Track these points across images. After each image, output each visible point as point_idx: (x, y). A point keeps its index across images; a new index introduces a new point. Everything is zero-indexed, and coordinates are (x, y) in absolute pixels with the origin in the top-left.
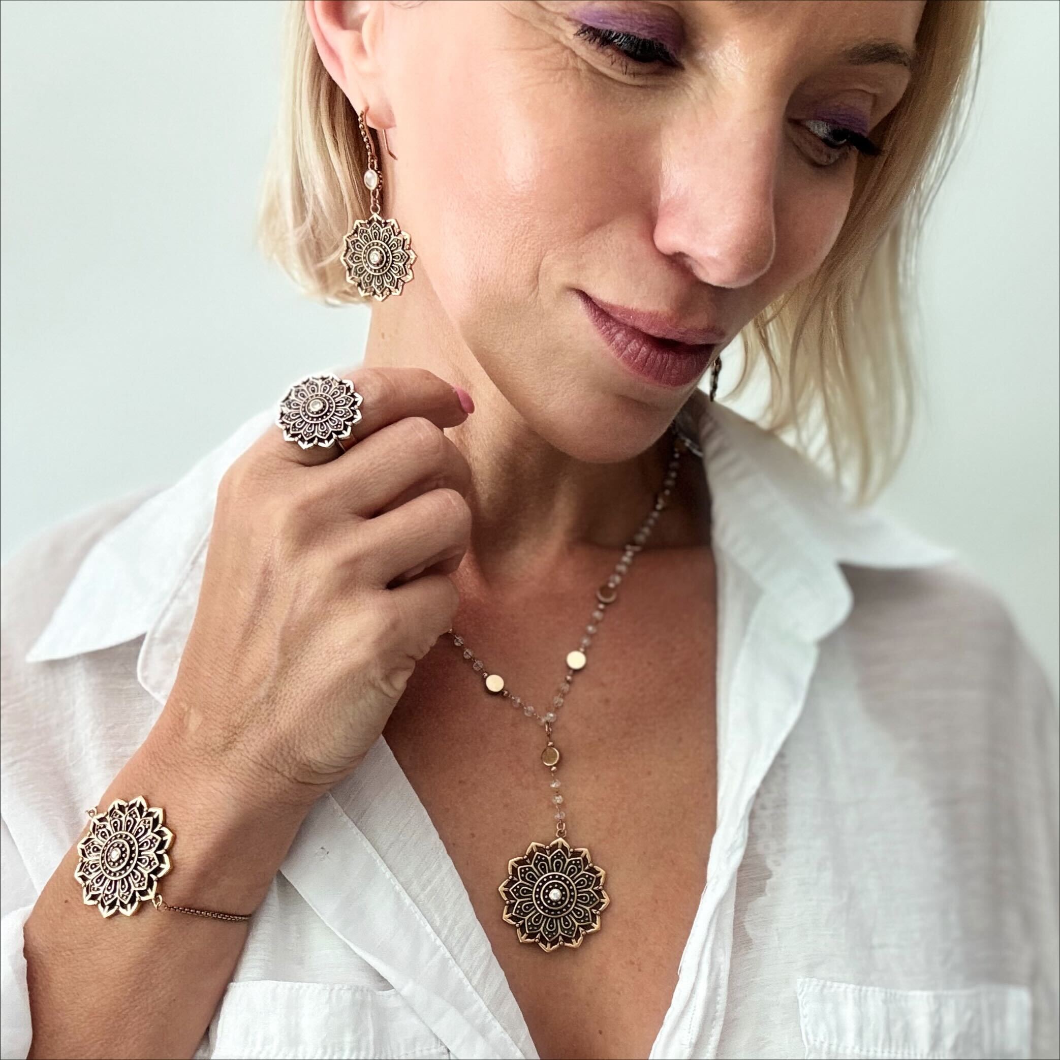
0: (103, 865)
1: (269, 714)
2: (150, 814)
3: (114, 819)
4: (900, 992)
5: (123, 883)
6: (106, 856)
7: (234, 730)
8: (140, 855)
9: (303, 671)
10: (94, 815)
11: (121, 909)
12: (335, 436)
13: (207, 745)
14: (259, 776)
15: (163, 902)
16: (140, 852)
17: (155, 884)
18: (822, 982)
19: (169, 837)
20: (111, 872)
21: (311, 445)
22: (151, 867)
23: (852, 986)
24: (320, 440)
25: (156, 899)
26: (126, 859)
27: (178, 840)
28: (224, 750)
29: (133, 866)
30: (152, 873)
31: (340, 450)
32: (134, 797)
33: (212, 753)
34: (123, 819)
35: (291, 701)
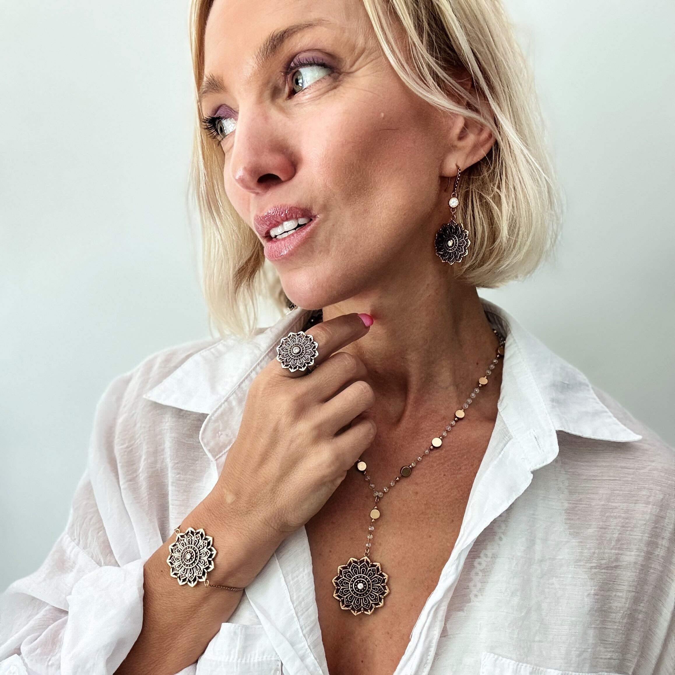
0: (181, 559)
1: (271, 499)
2: (206, 539)
3: (188, 537)
4: (541, 669)
5: (191, 571)
6: (183, 556)
7: (252, 505)
8: (200, 559)
9: (291, 478)
10: (178, 533)
11: (188, 583)
12: (306, 365)
13: (238, 511)
14: (262, 529)
15: (209, 584)
16: (200, 557)
17: (206, 574)
18: (496, 656)
19: (214, 552)
20: (185, 564)
21: (295, 370)
22: (205, 566)
23: (513, 662)
24: (300, 367)
25: (206, 581)
26: (194, 560)
27: (218, 555)
28: (247, 514)
29: (196, 563)
30: (205, 568)
31: (309, 371)
32: (199, 529)
33: (240, 515)
34: (193, 538)
35: (283, 492)
